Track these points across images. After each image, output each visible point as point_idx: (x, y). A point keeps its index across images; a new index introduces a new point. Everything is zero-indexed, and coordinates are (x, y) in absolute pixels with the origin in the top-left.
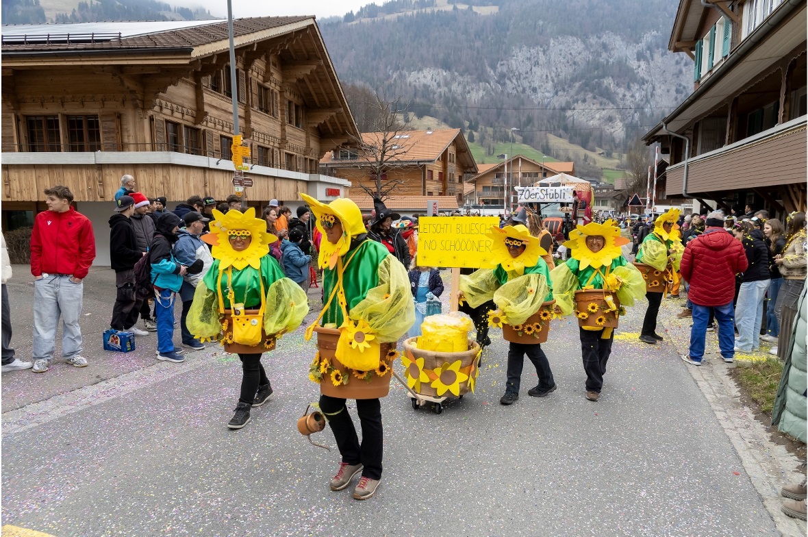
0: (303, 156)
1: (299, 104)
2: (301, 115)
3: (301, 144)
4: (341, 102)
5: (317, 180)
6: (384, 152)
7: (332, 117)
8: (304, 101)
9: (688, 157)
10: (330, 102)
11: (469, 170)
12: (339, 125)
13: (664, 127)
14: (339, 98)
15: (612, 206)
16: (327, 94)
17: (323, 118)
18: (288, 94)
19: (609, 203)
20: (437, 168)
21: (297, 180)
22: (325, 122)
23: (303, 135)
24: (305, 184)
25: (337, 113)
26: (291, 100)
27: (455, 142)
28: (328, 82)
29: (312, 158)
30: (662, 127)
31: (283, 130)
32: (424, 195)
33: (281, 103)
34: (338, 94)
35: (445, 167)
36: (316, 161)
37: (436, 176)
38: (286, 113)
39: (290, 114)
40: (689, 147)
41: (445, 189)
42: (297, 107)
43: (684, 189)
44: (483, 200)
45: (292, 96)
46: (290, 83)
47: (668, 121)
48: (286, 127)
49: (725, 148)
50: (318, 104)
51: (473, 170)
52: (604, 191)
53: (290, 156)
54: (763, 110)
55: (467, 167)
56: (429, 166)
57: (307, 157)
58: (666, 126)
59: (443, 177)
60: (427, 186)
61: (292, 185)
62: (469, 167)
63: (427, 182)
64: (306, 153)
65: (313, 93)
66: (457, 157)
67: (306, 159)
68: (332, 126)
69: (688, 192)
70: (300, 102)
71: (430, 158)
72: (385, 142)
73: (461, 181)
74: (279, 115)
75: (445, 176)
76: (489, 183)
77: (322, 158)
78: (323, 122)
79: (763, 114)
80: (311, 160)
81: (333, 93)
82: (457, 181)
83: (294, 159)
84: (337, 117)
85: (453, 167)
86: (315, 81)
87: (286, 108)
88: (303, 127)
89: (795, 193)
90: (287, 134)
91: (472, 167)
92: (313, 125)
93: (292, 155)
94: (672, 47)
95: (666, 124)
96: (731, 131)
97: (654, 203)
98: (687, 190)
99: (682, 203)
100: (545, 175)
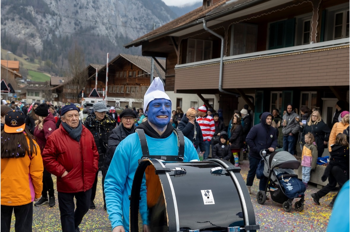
9: (224, 54)
13: (204, 24)
15: (43, 97)
19: (41, 95)
30: (202, 22)
40: (224, 46)
43: (220, 84)
49: (312, 45)
52: (37, 85)
58: (206, 24)
69: (224, 87)
95: (207, 21)
96: (318, 28)
97: (106, 96)
98: (224, 85)
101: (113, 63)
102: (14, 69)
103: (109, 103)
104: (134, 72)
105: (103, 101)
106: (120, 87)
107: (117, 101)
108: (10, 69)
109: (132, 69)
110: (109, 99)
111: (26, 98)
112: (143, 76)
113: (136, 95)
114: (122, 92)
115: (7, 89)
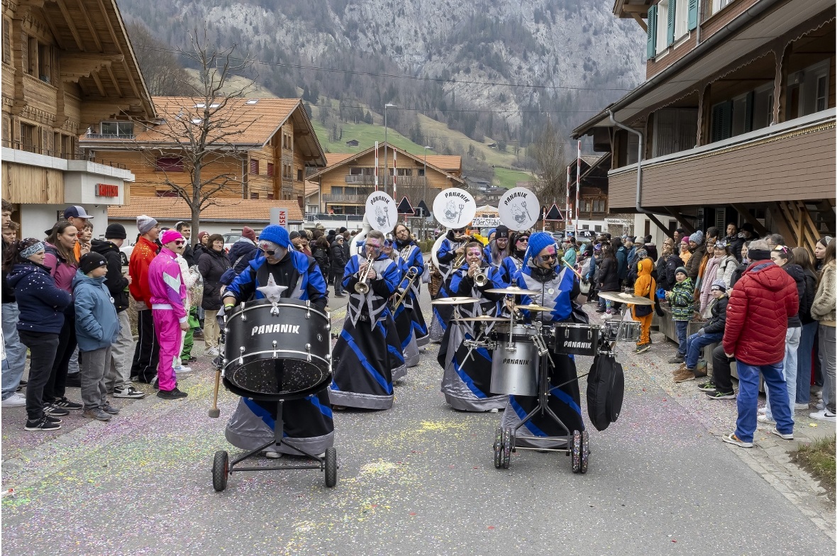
0: (51, 129)
1: (45, 43)
2: (48, 60)
3: (50, 109)
4: (121, 45)
5: (82, 169)
6: (207, 131)
7: (104, 67)
8: (54, 38)
9: (642, 158)
10: (102, 43)
11: (312, 162)
12: (115, 82)
13: (611, 116)
14: (118, 38)
16: (97, 30)
17: (88, 68)
18: (27, 25)
20: (264, 158)
21: (46, 170)
22: (91, 76)
23: (52, 94)
24: (59, 176)
25: (113, 63)
26: (32, 34)
27: (292, 119)
28: (100, 12)
29: (66, 133)
30: (609, 115)
31: (18, 84)
32: (246, 197)
33: (14, 39)
34: (116, 32)
35: (277, 156)
36: (73, 138)
37: (264, 170)
38: (24, 56)
39: (30, 59)
40: (643, 145)
41: (277, 188)
42: (41, 47)
43: (638, 201)
44: (332, 207)
45: (34, 28)
46: (33, 7)
47: (617, 108)
48: (24, 79)
49: (697, 149)
50: (79, 45)
51: (319, 162)
53: (27, 128)
54: (733, 101)
55: (310, 157)
56: (254, 152)
57: (57, 130)
58: (614, 116)
59: (274, 171)
60: (250, 184)
61: (38, 177)
62: (313, 157)
63: (250, 178)
64: (56, 123)
65: (73, 29)
66: (294, 141)
67: (56, 134)
68: (103, 82)
69: (643, 206)
70: (47, 39)
71: (255, 141)
72: (207, 114)
73: (300, 178)
74: (12, 59)
75: (278, 169)
76: (341, 181)
77: (83, 133)
78: (87, 75)
79: (732, 107)
80: (64, 137)
81: (107, 30)
82: (295, 177)
83: (35, 133)
84: (113, 68)
85: (289, 157)
86: (78, 8)
87: (23, 48)
88: (52, 82)
89: (791, 211)
90: (25, 92)
91: (317, 158)
92: (69, 80)
93: (32, 127)
94: (618, 11)
95: (614, 112)
96: (703, 127)
97: (577, 217)
98: (642, 202)
99: (606, 217)
100: (421, 172)
102: (451, 171)
103: (611, 228)
108: (443, 170)
110: (611, 221)
115: (411, 211)
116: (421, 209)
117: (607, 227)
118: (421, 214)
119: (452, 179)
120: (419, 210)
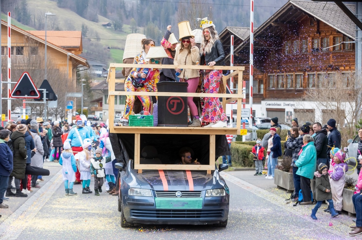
97: (251, 98)
99: (264, 99)
100: (34, 51)
101: (276, 21)
102: (70, 49)
103: (270, 113)
104: (325, 40)
105: (243, 110)
106: (294, 77)
107: (289, 109)
109: (319, 32)
110: (269, 105)
111: (101, 110)
112: (337, 49)
113: (319, 92)
114: (298, 88)
115: (33, 93)
116: (45, 91)
117: (265, 112)
118: (45, 98)
119: (71, 58)
120: (41, 93)
